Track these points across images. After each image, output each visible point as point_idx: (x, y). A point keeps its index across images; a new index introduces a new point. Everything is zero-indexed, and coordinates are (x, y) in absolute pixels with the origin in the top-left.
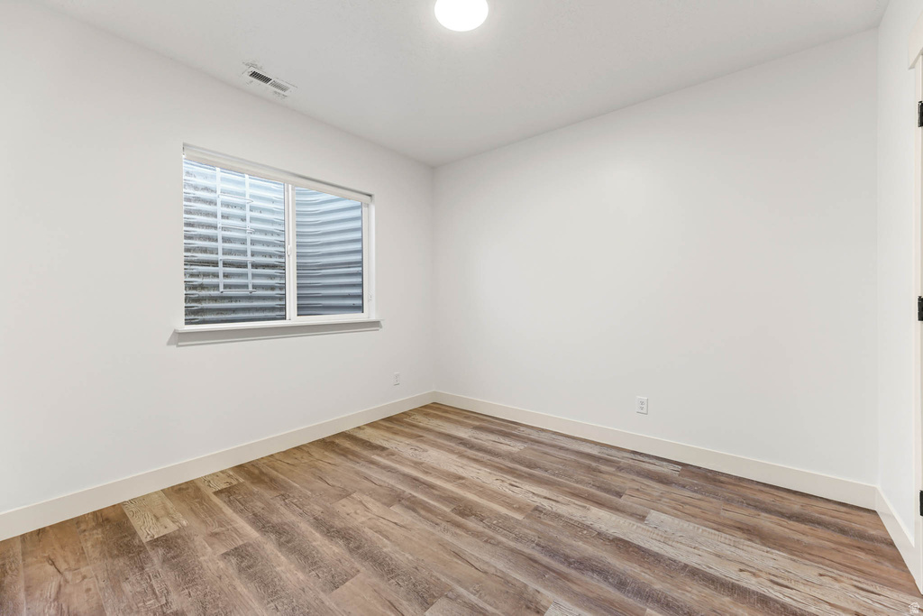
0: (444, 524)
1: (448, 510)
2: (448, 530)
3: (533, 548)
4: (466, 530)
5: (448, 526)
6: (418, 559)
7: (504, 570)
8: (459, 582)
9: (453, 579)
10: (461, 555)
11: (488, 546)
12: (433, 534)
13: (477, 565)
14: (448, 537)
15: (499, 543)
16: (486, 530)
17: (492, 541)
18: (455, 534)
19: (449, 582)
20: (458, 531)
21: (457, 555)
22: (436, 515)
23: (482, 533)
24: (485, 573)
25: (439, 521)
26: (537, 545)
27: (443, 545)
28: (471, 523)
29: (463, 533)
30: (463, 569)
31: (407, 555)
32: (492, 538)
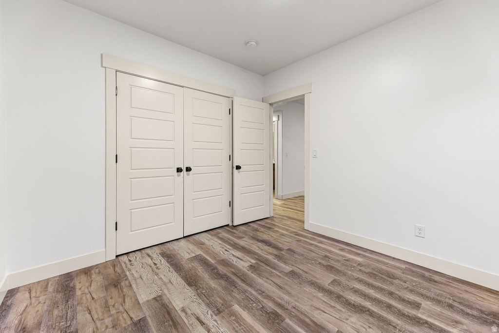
0: (289, 308)
1: (288, 321)
2: (286, 302)
3: (240, 286)
4: (274, 301)
5: (286, 306)
6: (301, 287)
7: (258, 278)
8: (280, 277)
9: (283, 278)
10: (278, 287)
11: (263, 289)
12: (296, 300)
13: (271, 282)
14: (286, 297)
15: (256, 291)
16: (262, 299)
17: (260, 292)
18: (282, 299)
19: (284, 277)
20: (280, 301)
21: (281, 287)
22: (295, 316)
23: (264, 298)
24: (267, 278)
25: (293, 310)
26: (236, 287)
27: (288, 293)
28: (270, 305)
29: (276, 299)
30: (277, 281)
31: (307, 290)
32: (260, 294)
